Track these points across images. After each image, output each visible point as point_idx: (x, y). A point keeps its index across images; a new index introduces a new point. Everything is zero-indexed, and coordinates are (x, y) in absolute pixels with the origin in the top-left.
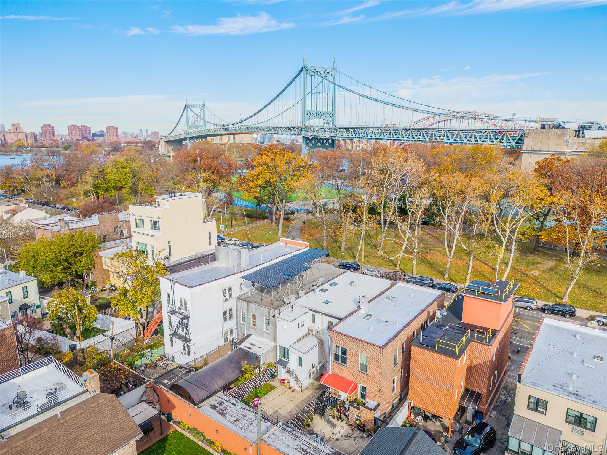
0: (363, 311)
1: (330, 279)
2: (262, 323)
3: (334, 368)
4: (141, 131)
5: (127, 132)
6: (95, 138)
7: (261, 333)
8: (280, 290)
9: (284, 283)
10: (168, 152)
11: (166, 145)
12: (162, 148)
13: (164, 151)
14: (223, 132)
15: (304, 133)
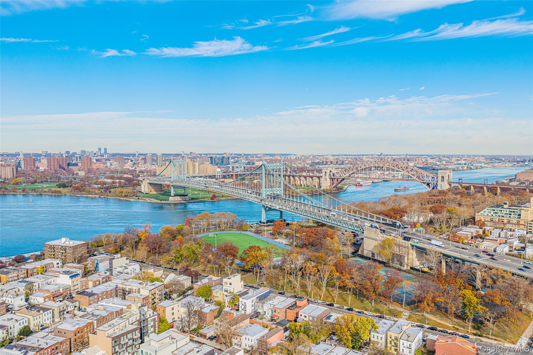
0: (279, 304)
1: (274, 297)
2: (260, 307)
3: (274, 313)
4: (100, 149)
5: (86, 151)
6: (70, 167)
7: (260, 309)
8: (263, 300)
9: (264, 299)
10: (151, 191)
11: (149, 185)
12: (145, 188)
13: (147, 191)
14: (204, 188)
15: (263, 202)
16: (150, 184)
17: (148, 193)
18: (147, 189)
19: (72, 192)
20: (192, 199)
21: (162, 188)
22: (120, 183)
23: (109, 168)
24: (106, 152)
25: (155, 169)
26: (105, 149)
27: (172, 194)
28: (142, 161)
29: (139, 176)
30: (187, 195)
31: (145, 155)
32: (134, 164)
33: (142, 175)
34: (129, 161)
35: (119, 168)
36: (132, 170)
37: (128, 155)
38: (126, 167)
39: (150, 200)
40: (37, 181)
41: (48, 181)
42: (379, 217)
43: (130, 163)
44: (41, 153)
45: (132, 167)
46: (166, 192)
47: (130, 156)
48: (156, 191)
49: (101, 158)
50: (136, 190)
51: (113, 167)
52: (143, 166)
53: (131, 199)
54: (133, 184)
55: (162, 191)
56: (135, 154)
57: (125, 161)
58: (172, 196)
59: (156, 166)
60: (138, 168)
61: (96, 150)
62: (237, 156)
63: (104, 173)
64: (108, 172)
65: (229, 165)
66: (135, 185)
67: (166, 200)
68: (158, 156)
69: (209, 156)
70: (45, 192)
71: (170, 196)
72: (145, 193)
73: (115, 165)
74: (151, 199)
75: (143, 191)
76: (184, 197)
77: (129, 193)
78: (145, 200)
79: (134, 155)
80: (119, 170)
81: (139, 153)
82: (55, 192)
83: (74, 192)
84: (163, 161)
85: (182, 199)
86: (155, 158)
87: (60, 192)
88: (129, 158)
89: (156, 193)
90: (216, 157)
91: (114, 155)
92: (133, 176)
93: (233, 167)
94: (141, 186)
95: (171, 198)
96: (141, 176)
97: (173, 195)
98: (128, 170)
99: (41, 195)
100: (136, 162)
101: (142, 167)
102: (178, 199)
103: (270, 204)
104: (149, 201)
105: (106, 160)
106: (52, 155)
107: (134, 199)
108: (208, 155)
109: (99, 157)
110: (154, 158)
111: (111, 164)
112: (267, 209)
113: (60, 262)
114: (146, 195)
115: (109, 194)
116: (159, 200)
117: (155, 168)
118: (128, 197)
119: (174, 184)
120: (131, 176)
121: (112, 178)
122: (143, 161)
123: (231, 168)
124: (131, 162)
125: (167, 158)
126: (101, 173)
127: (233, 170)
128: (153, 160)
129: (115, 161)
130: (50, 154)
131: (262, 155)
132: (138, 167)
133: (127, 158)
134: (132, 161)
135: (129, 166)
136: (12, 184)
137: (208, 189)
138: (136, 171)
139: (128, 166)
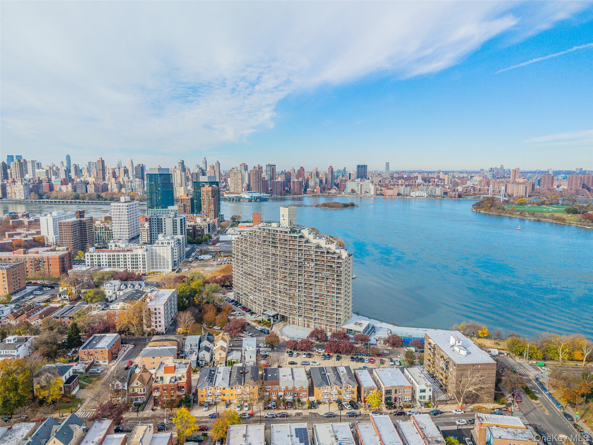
19: (580, 221)
40: (546, 203)
41: (559, 203)
44: (575, 170)
70: (545, 218)
82: (557, 219)
83: (584, 222)
87: (563, 220)
99: (539, 221)
106: (587, 172)
113: (427, 389)
130: (585, 171)
136: (517, 204)
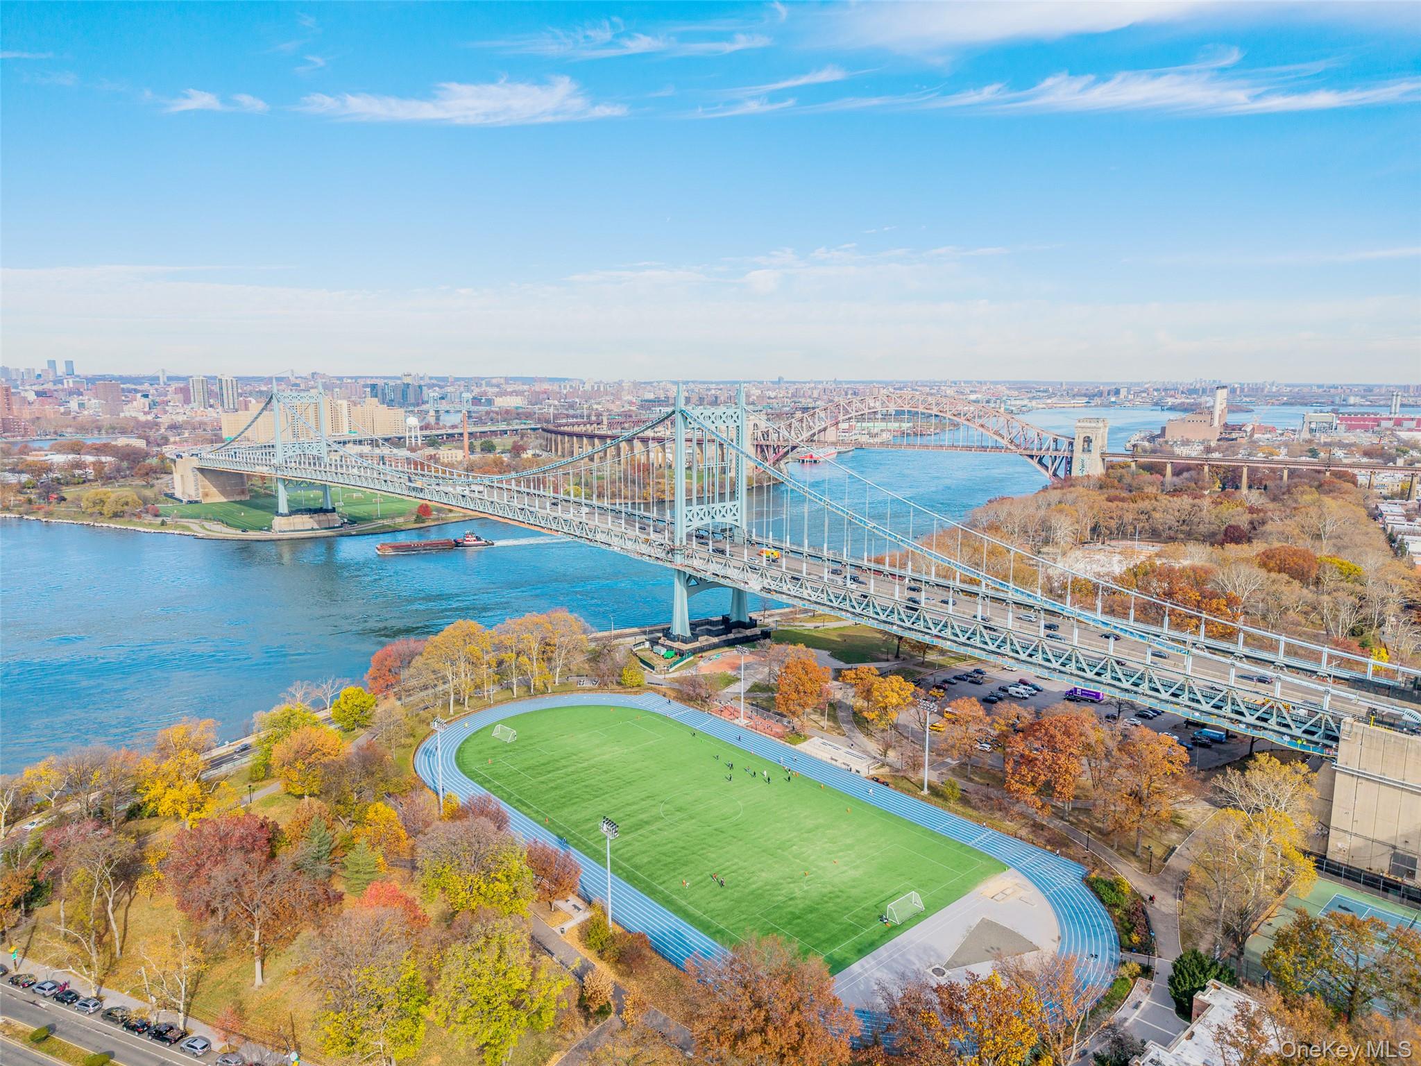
4: (52, 364)
5: (12, 368)
10: (206, 495)
11: (199, 475)
12: (185, 483)
13: (193, 493)
14: (406, 492)
15: (679, 559)
16: (202, 470)
17: (196, 502)
18: (193, 488)
20: (353, 520)
21: (243, 484)
22: (99, 466)
23: (74, 418)
24: (70, 373)
25: (218, 420)
26: (69, 364)
27: (283, 507)
28: (176, 396)
29: (166, 441)
30: (334, 510)
31: (185, 379)
32: (153, 405)
33: (177, 439)
34: (139, 395)
35: (105, 418)
36: (147, 422)
37: (138, 380)
38: (128, 414)
39: (203, 527)
42: (1313, 652)
43: (140, 402)
45: (145, 413)
46: (257, 495)
47: (142, 384)
48: (223, 493)
49: (55, 388)
50: (156, 489)
51: (86, 413)
52: (182, 411)
53: (135, 524)
54: (144, 471)
55: (243, 492)
56: (158, 378)
57: (126, 397)
58: (282, 515)
59: (220, 409)
60: (164, 417)
61: (40, 366)
62: (435, 382)
63: (55, 433)
64: (69, 430)
65: (424, 407)
66: (151, 472)
67: (261, 529)
68: (224, 383)
69: (362, 382)
71: (277, 514)
72: (185, 500)
73: (94, 406)
74: (207, 524)
75: (178, 495)
76: (322, 517)
77: (127, 504)
78: (188, 528)
79: (154, 380)
80: (106, 424)
81: (168, 374)
84: (240, 395)
85: (319, 522)
86: (216, 388)
88: (138, 387)
89: (225, 500)
90: (386, 384)
91: (92, 380)
92: (148, 443)
93: (437, 412)
94: (171, 473)
95: (278, 522)
96: (175, 443)
97: (286, 511)
98: (132, 424)
100: (158, 399)
101: (176, 413)
102: (305, 523)
103: (714, 567)
104: (201, 533)
105: (71, 393)
107: (145, 525)
108: (359, 381)
109: (49, 386)
110: (213, 391)
111: (81, 405)
112: (693, 582)
114: (191, 509)
115: (54, 507)
116: (237, 527)
117: (215, 415)
118: (126, 519)
119: (289, 474)
120: (141, 444)
121: (76, 448)
122: (181, 396)
123: (432, 413)
124: (144, 400)
125: (248, 388)
126: (45, 431)
127: (438, 418)
128: (211, 394)
129: (97, 397)
131: (502, 381)
132: (166, 412)
133: (133, 387)
134: (146, 396)
135: (139, 411)
137: (421, 495)
138: (157, 424)
139: (136, 410)
